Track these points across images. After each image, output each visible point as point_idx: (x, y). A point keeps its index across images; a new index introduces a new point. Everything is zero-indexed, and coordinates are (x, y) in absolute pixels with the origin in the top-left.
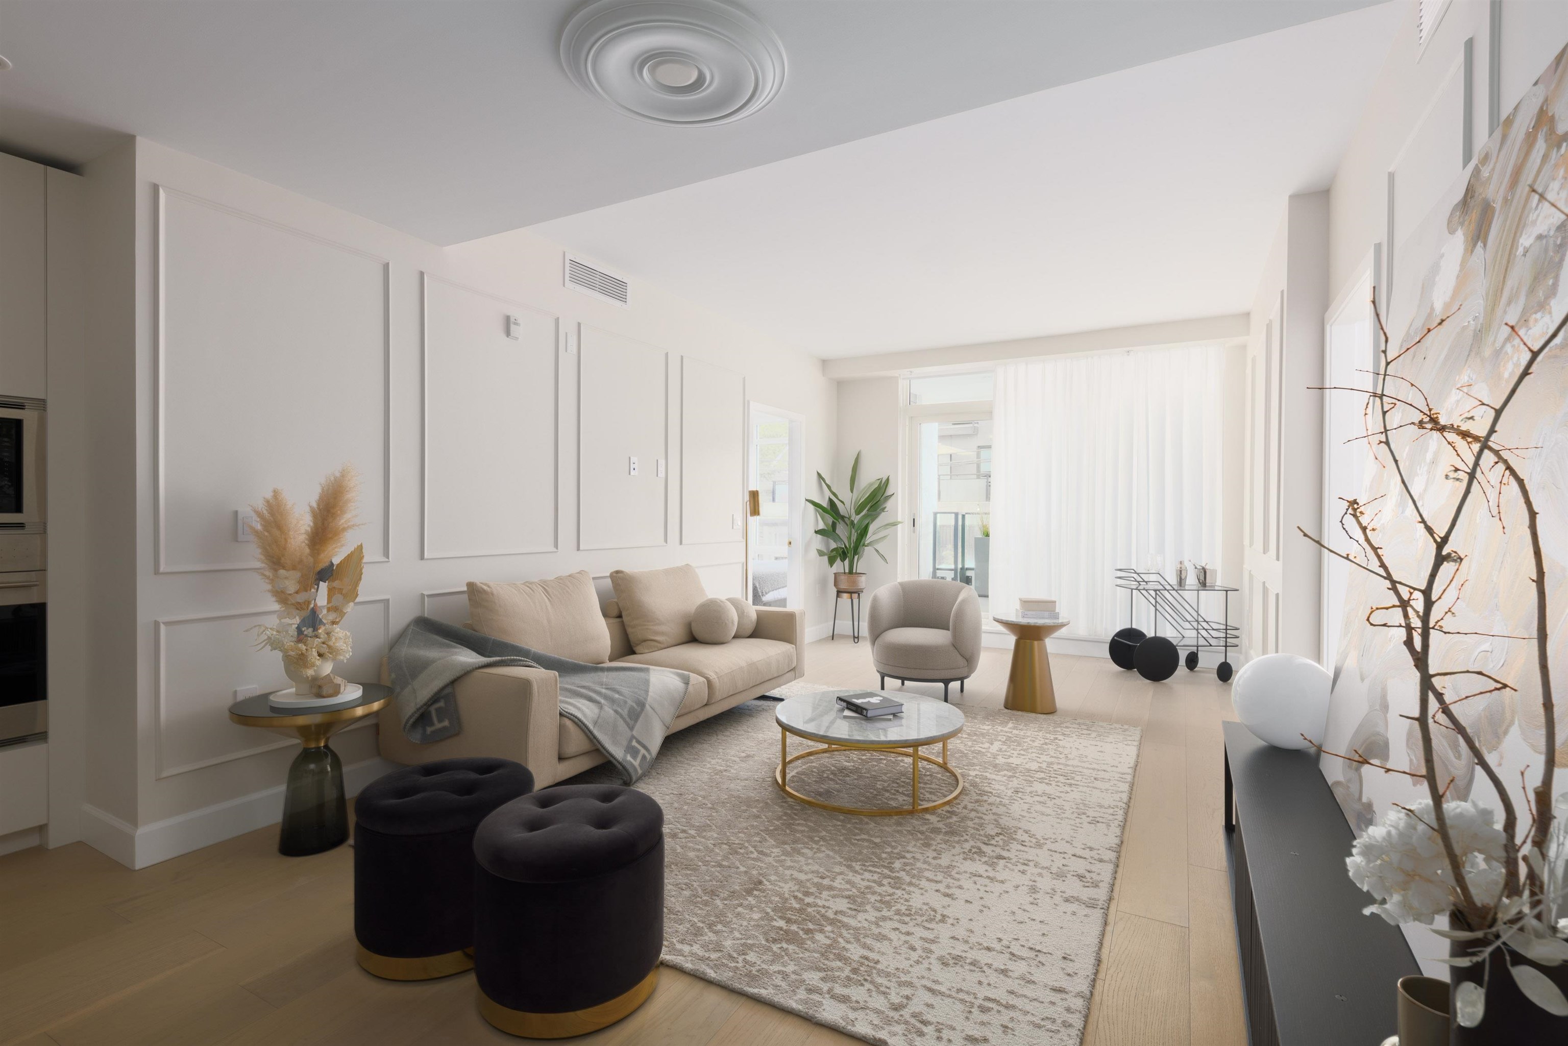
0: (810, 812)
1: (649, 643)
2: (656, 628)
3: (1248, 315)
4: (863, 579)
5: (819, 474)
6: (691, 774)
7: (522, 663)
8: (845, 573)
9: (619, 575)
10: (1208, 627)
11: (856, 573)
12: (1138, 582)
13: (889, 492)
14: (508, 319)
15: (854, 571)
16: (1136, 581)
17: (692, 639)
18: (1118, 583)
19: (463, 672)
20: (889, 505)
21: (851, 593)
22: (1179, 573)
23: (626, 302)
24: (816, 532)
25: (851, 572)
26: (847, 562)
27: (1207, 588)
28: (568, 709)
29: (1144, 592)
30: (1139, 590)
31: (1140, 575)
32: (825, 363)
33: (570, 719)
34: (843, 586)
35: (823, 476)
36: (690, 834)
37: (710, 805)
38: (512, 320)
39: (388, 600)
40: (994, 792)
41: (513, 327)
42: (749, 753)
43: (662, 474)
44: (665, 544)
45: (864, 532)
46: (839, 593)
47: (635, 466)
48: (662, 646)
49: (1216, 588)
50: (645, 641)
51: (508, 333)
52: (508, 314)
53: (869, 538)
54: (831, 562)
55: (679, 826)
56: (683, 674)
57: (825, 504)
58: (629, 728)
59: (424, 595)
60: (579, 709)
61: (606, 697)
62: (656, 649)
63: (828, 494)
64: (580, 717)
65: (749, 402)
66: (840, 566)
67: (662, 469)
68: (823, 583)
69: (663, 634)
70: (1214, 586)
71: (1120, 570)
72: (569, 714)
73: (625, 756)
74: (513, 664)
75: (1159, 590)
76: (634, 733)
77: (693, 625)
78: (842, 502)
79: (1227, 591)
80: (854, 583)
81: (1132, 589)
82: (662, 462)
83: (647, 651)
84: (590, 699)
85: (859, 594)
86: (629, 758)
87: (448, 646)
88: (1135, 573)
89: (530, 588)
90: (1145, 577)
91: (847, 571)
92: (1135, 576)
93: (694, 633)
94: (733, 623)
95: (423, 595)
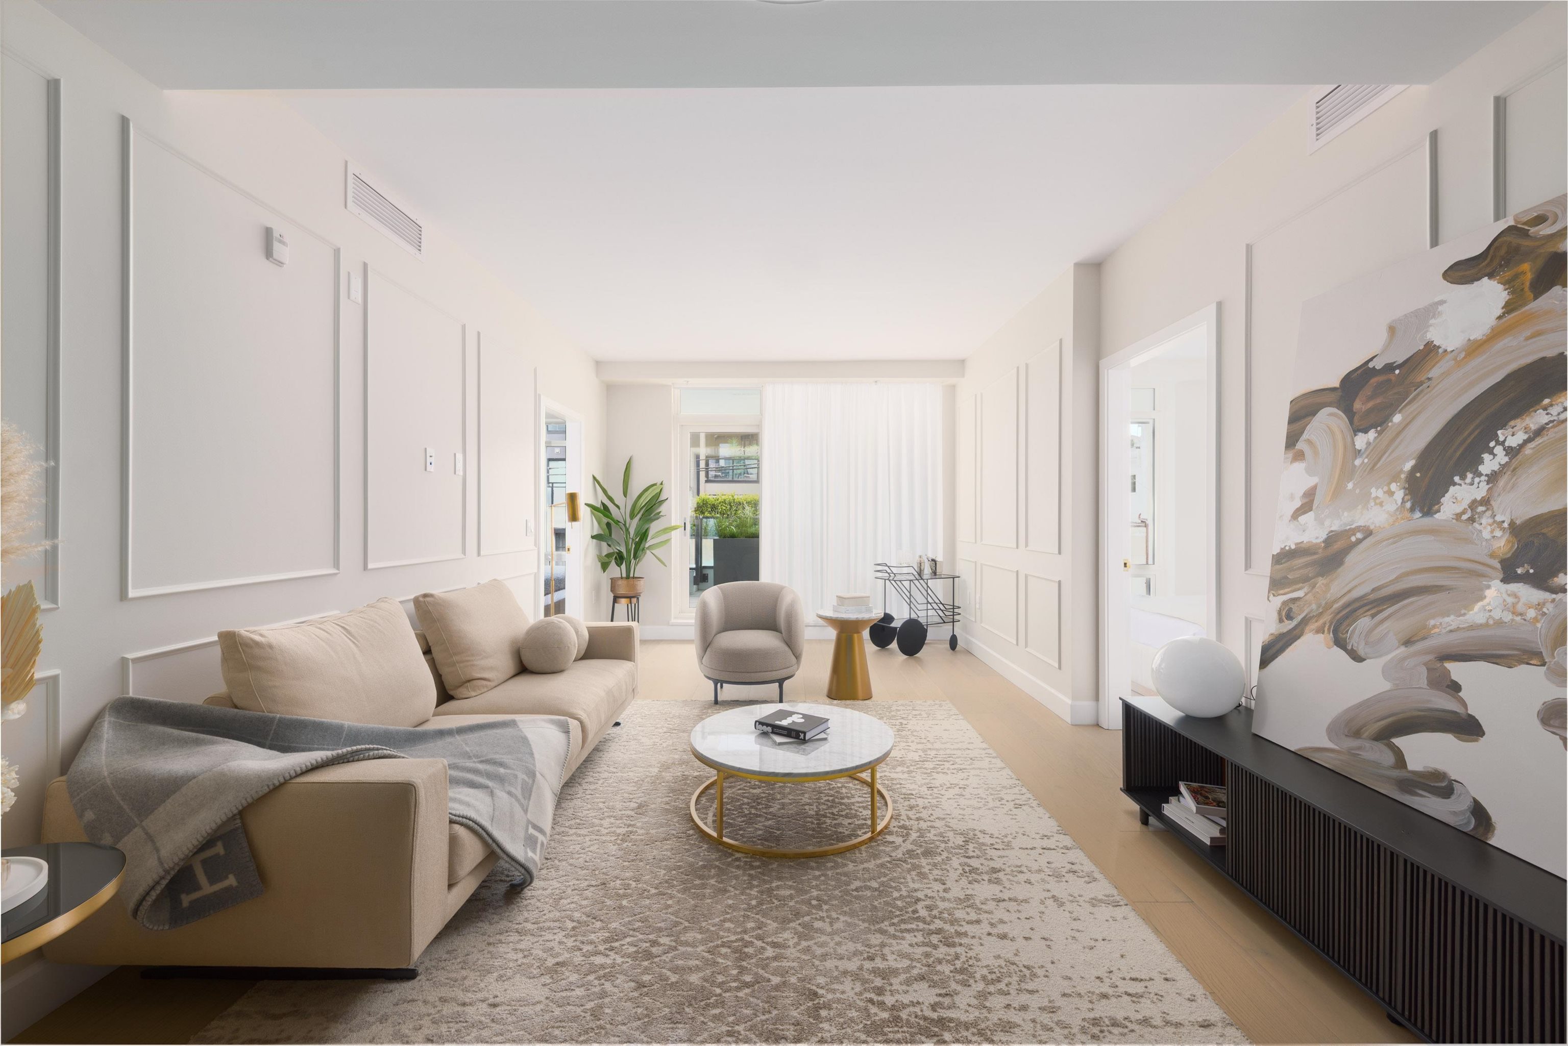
0: (775, 866)
1: (475, 682)
2: (483, 663)
3: (963, 362)
4: (642, 582)
5: (594, 478)
6: (592, 849)
7: (371, 753)
8: (622, 578)
9: (428, 599)
10: (944, 609)
11: (634, 577)
12: (889, 573)
13: (662, 498)
14: (268, 233)
15: (631, 575)
16: (887, 572)
17: (523, 669)
18: (877, 576)
19: (266, 790)
20: (663, 509)
21: (630, 598)
22: (919, 565)
23: (420, 250)
24: (593, 537)
25: (628, 577)
26: (623, 566)
27: (937, 577)
28: (454, 809)
29: (893, 582)
30: (890, 580)
31: (891, 568)
32: (599, 364)
33: (462, 824)
34: (622, 591)
35: (598, 478)
36: (664, 945)
37: (653, 891)
38: (276, 234)
39: (55, 678)
40: (914, 793)
41: (276, 246)
42: (639, 801)
43: (460, 472)
44: (463, 556)
45: (643, 536)
46: (616, 599)
47: (432, 460)
48: (492, 684)
49: (943, 576)
50: (469, 681)
51: (269, 253)
52: (269, 226)
53: (650, 542)
54: (605, 566)
55: (641, 937)
56: (559, 720)
57: (599, 505)
58: (524, 810)
59: (127, 659)
60: (468, 805)
61: (489, 776)
62: (486, 690)
63: (602, 497)
64: (475, 818)
65: (539, 395)
66: (615, 571)
67: (460, 465)
68: (597, 589)
69: (491, 669)
70: (941, 575)
71: (879, 565)
72: (459, 816)
73: (526, 853)
74: (356, 757)
75: (912, 580)
76: (529, 816)
77: (523, 653)
78: (618, 507)
79: (954, 578)
80: (634, 587)
81: (885, 580)
82: (460, 457)
83: (473, 694)
84: (472, 785)
85: (638, 599)
86: (530, 854)
87: (198, 743)
88: (887, 566)
89: (324, 630)
90: (895, 570)
91: (624, 575)
92: (886, 568)
93: (525, 662)
94: (575, 645)
95: (124, 662)
